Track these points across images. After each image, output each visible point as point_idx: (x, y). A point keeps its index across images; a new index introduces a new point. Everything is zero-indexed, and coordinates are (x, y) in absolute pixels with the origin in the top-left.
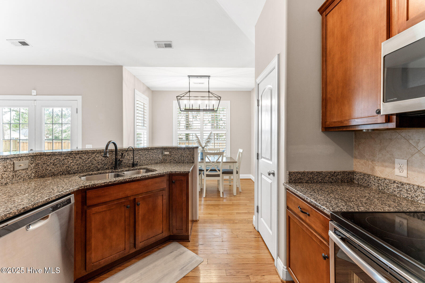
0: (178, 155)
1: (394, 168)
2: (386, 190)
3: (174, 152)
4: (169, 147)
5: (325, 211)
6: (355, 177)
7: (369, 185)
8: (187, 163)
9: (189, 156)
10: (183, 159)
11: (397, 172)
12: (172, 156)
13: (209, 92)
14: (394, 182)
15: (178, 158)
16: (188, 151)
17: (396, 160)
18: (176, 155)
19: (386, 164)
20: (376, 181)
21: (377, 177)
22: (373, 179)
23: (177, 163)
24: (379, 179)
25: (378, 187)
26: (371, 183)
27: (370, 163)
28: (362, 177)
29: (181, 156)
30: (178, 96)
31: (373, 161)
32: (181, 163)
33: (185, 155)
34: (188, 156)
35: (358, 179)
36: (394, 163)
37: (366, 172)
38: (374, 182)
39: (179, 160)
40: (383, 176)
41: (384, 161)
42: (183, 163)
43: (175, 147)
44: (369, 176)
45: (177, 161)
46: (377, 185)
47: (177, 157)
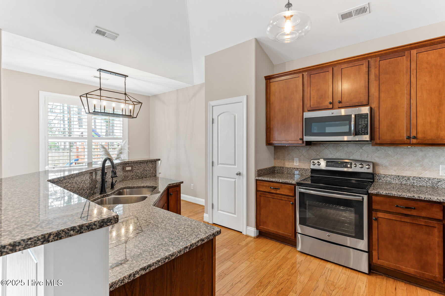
0: (140, 170)
1: (294, 162)
2: (291, 173)
3: (136, 167)
4: (132, 161)
5: (293, 183)
6: (275, 169)
7: (283, 172)
8: (150, 177)
9: (152, 170)
10: (146, 173)
11: (295, 164)
12: (134, 171)
13: (125, 94)
14: (295, 168)
15: (141, 173)
16: (150, 164)
17: (295, 159)
18: (138, 170)
19: (290, 161)
20: (286, 169)
21: (287, 167)
22: (285, 169)
23: (139, 178)
24: (288, 168)
25: (288, 172)
26: (284, 171)
27: (283, 161)
28: (279, 169)
29: (144, 170)
30: (87, 94)
31: (284, 160)
32: (144, 177)
33: (148, 169)
34: (150, 170)
35: (277, 170)
36: (294, 160)
37: (281, 166)
38: (286, 170)
39: (142, 175)
40: (289, 167)
41: (289, 160)
42: (146, 177)
43: (138, 161)
44: (283, 167)
45: (140, 177)
46: (287, 171)
47: (139, 172)
